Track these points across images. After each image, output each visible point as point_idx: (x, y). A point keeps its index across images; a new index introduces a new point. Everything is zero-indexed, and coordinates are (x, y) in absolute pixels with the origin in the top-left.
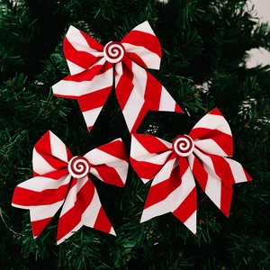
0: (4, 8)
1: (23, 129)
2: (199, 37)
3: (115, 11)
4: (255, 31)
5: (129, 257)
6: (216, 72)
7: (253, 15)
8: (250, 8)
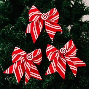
0: (2, 2)
1: (10, 42)
2: (68, 12)
3: (41, 3)
4: (85, 9)
5: (48, 84)
6: (74, 23)
7: (85, 4)
8: (84, 2)
